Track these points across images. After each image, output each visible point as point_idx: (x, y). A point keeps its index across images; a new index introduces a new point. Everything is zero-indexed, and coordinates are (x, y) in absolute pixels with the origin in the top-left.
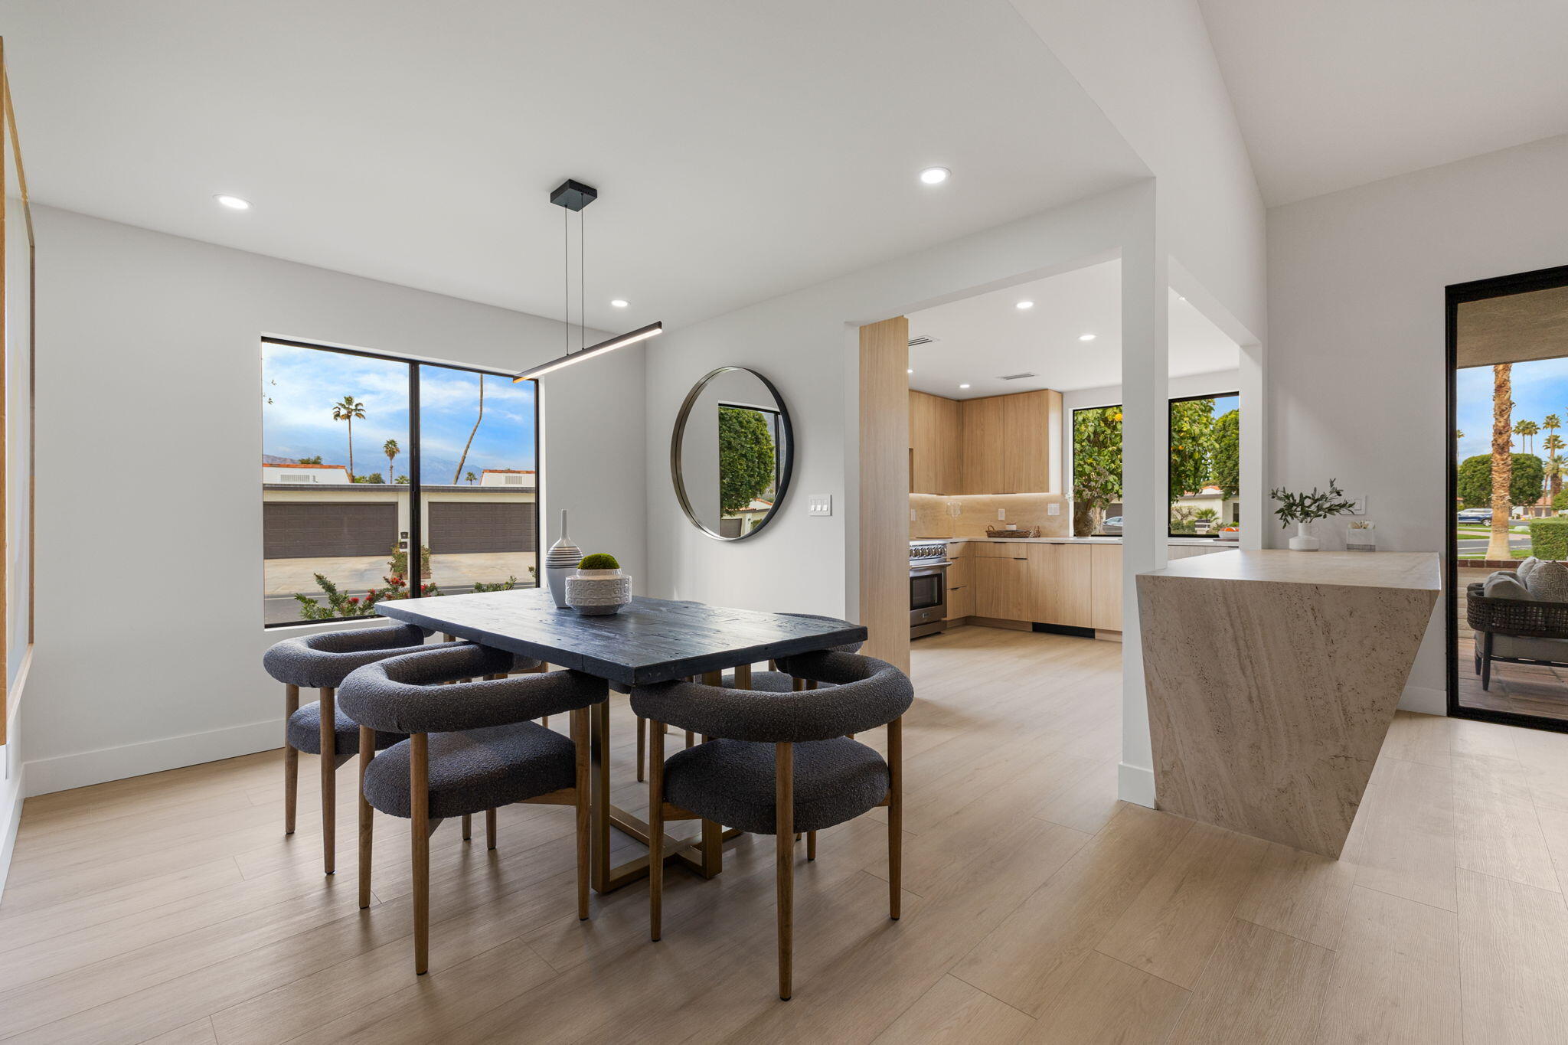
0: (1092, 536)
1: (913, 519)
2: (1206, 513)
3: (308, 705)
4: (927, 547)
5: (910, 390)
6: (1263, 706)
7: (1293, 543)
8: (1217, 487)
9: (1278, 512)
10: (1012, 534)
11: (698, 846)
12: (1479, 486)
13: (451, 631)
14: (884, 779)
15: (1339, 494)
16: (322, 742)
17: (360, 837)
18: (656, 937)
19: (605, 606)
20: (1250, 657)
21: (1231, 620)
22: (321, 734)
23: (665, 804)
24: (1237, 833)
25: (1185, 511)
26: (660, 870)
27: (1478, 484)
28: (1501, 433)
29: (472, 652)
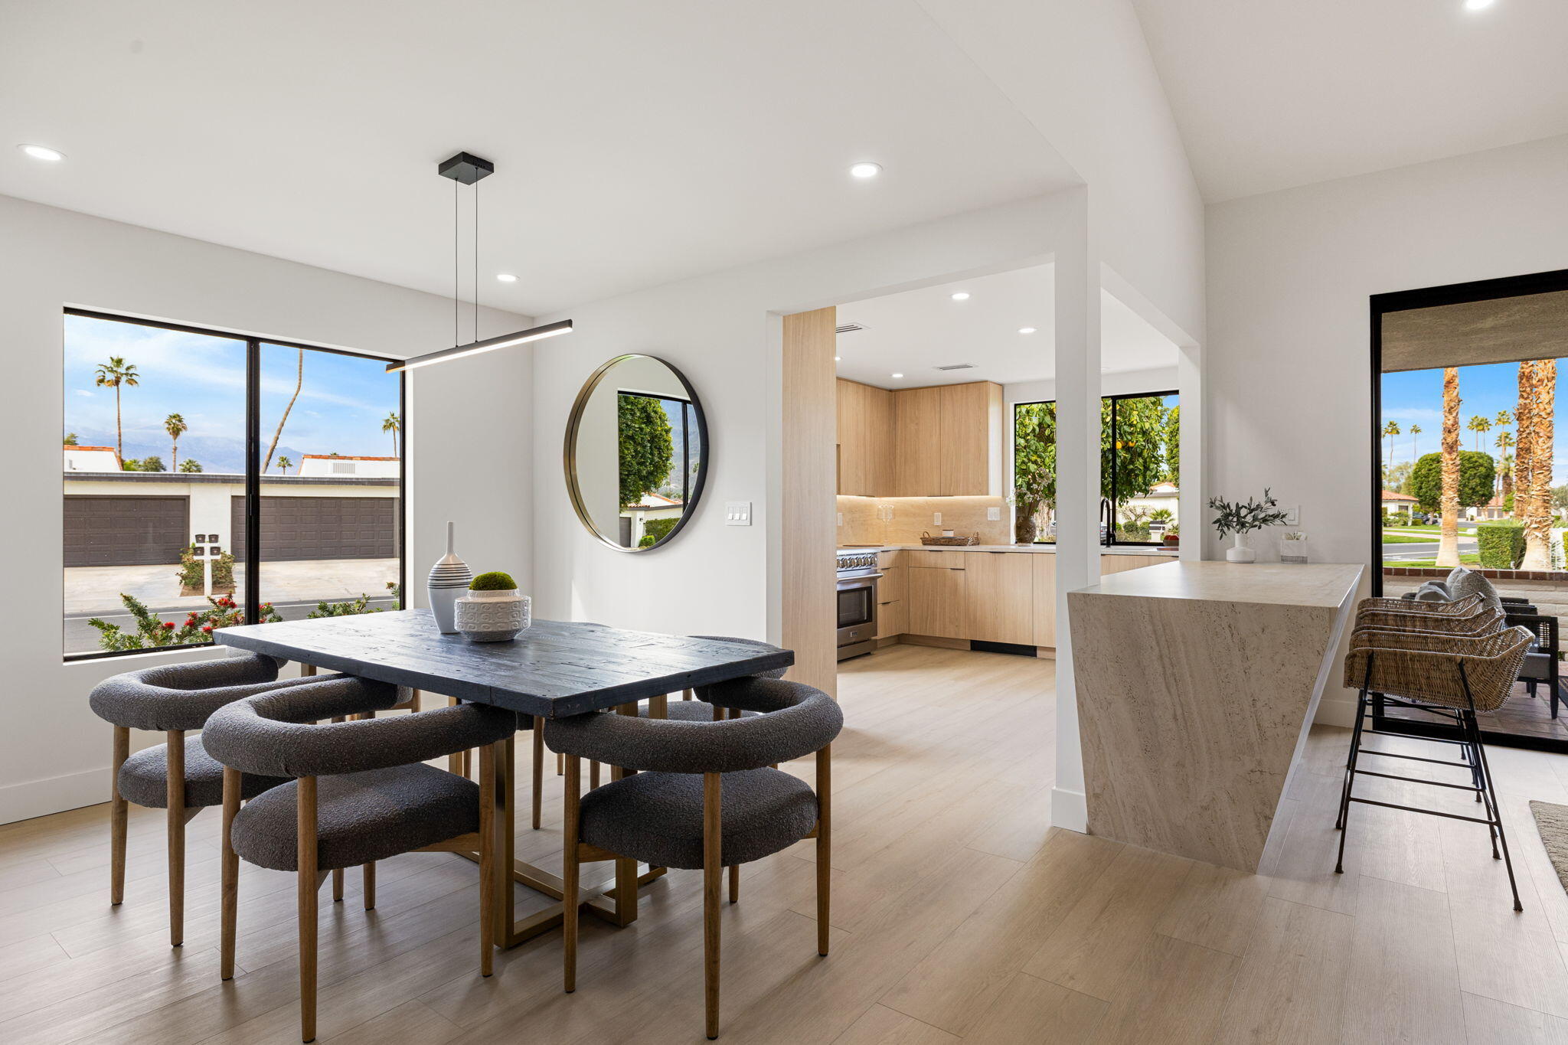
0: (1035, 543)
1: (840, 524)
2: (1161, 514)
3: (142, 752)
4: (855, 557)
5: (839, 379)
6: (1186, 724)
7: (1231, 555)
8: (1172, 484)
9: (1215, 522)
10: (949, 542)
11: (610, 894)
12: (1434, 486)
13: (311, 661)
14: (811, 810)
15: (1273, 504)
16: (169, 793)
17: (223, 899)
18: (570, 989)
19: (502, 631)
20: (1173, 674)
21: (1156, 638)
22: (169, 785)
23: (581, 844)
24: (1164, 854)
25: (1139, 511)
26: (575, 916)
27: (1434, 483)
28: (1449, 432)
29: (349, 686)
